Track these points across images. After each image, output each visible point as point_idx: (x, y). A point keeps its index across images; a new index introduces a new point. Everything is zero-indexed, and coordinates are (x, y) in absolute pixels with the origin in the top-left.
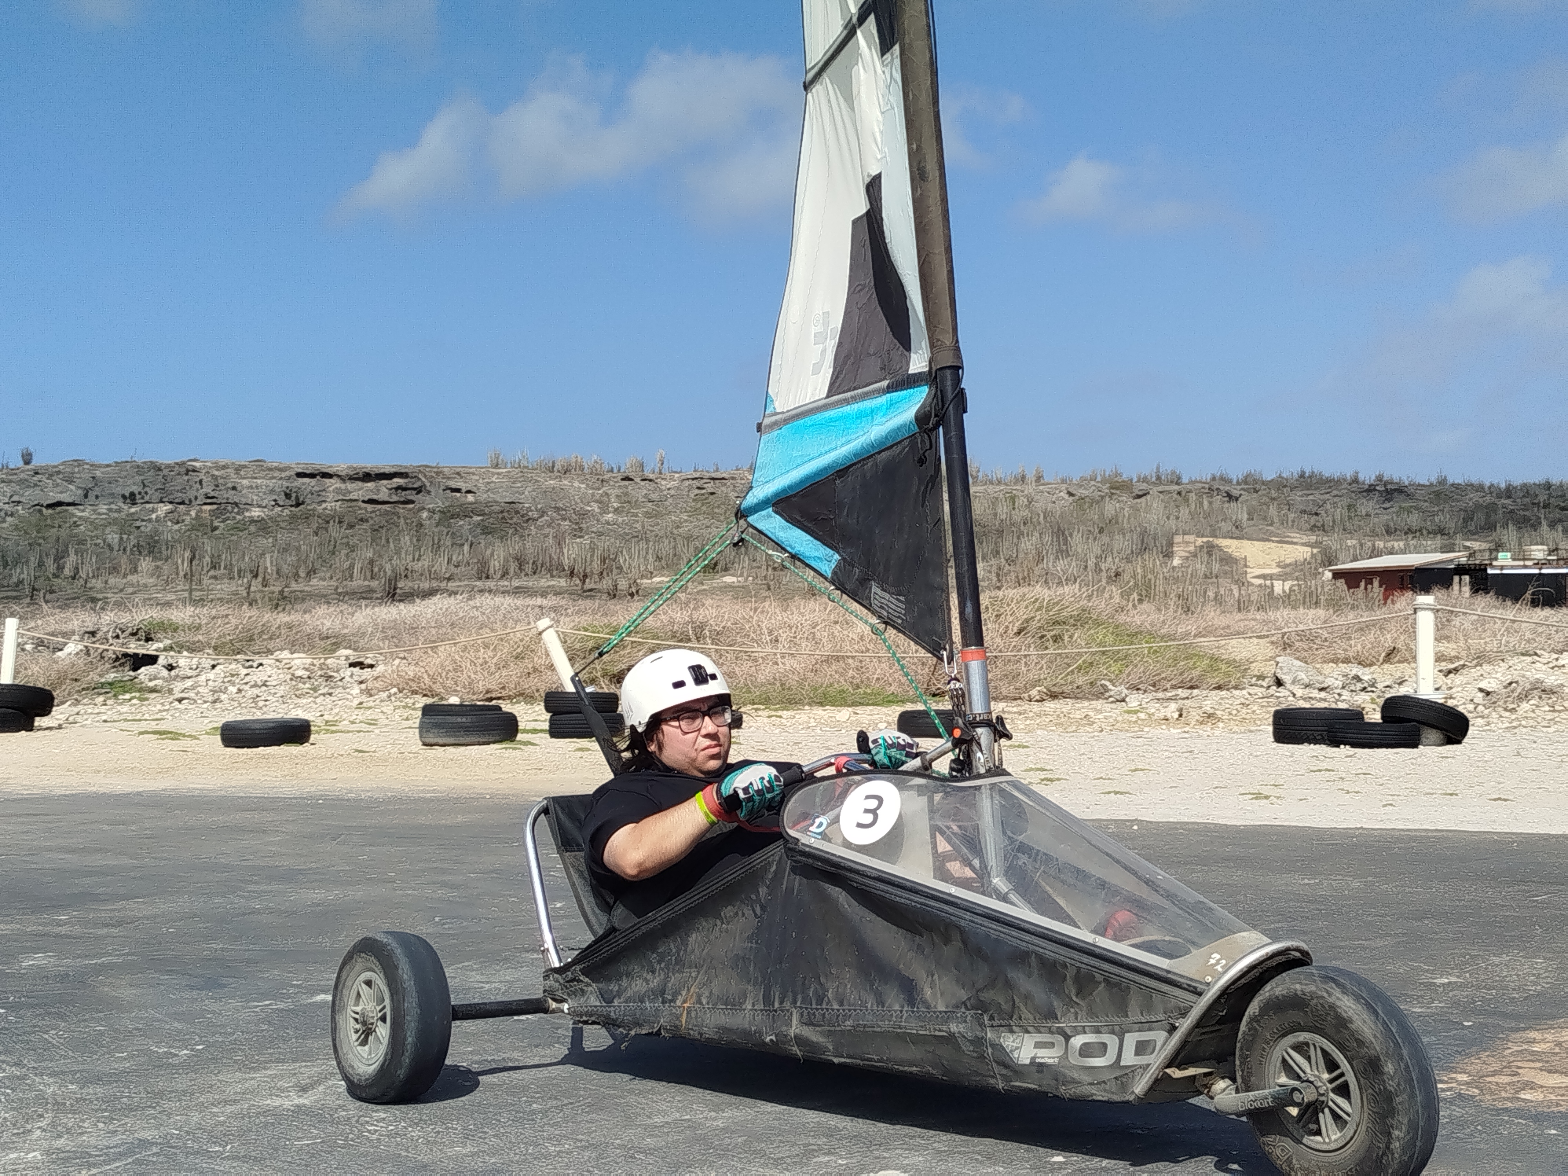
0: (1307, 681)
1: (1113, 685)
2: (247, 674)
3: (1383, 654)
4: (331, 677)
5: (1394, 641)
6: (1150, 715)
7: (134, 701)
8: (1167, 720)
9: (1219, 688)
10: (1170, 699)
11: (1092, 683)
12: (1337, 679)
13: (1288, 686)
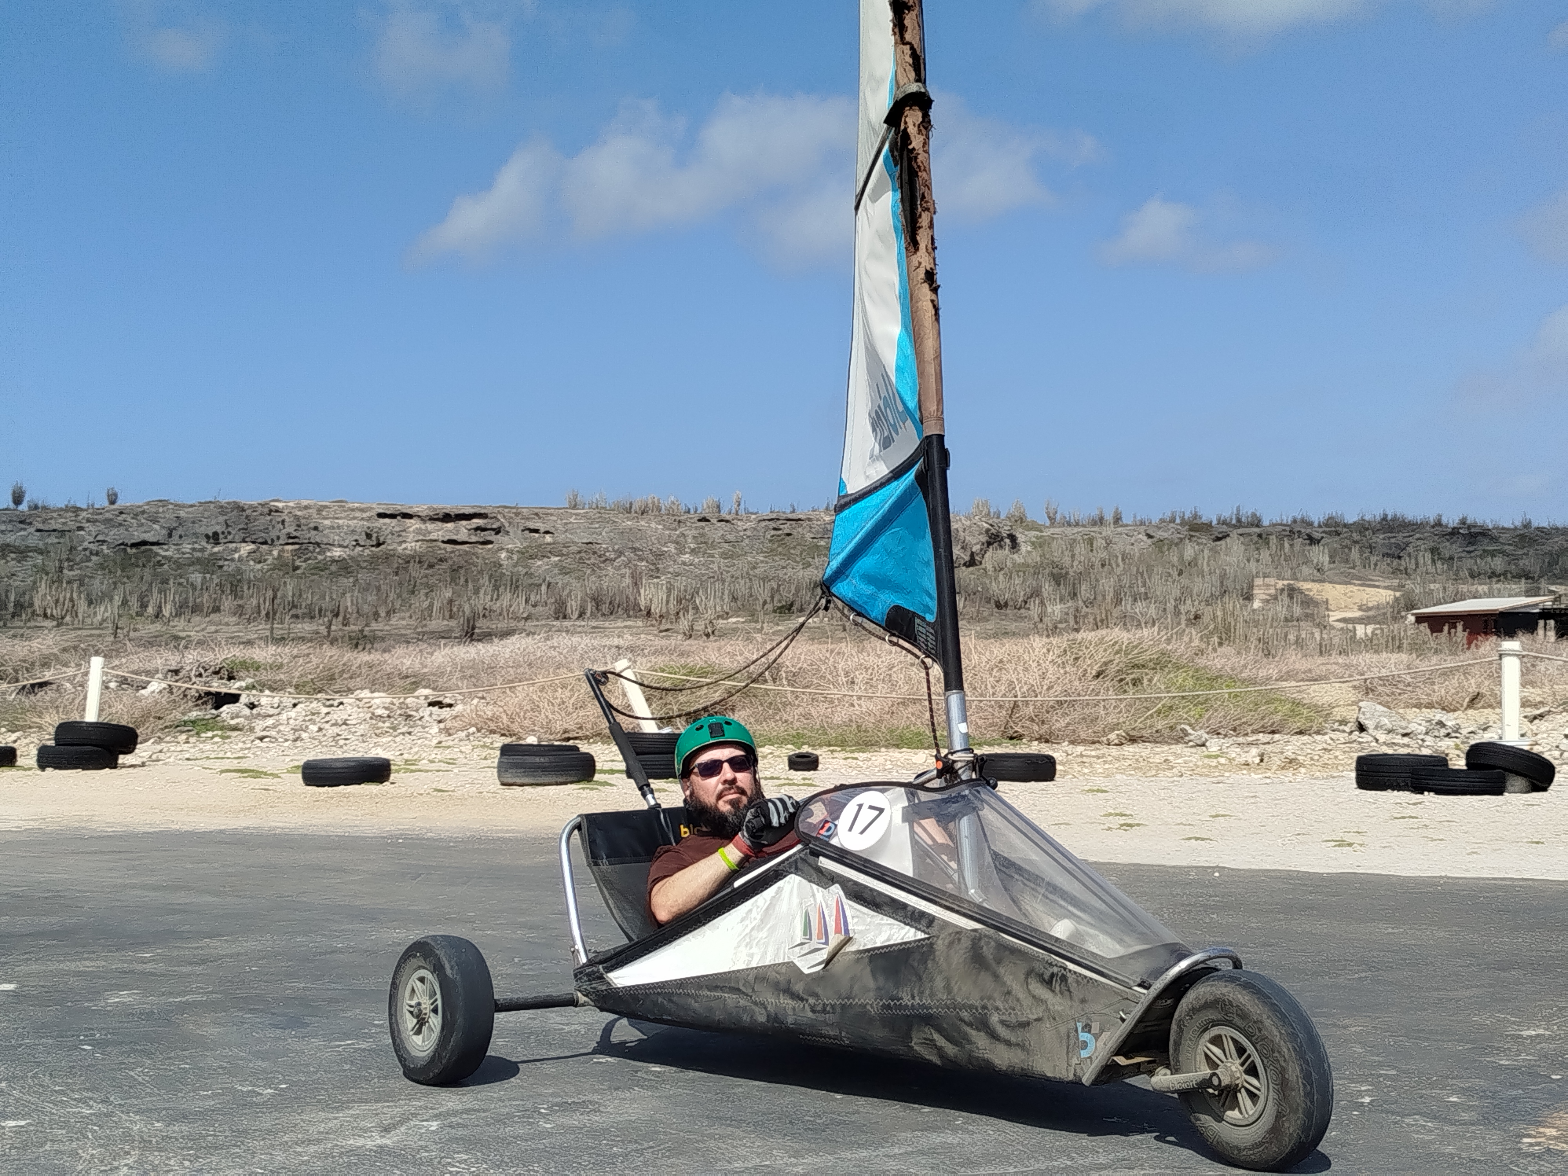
0: (1389, 726)
1: (1193, 729)
2: (328, 713)
3: (1467, 700)
4: (410, 716)
6: (1231, 760)
7: (217, 739)
8: (1248, 765)
9: (1301, 733)
10: (1250, 744)
11: (1171, 727)
12: (1420, 725)
13: (1370, 731)
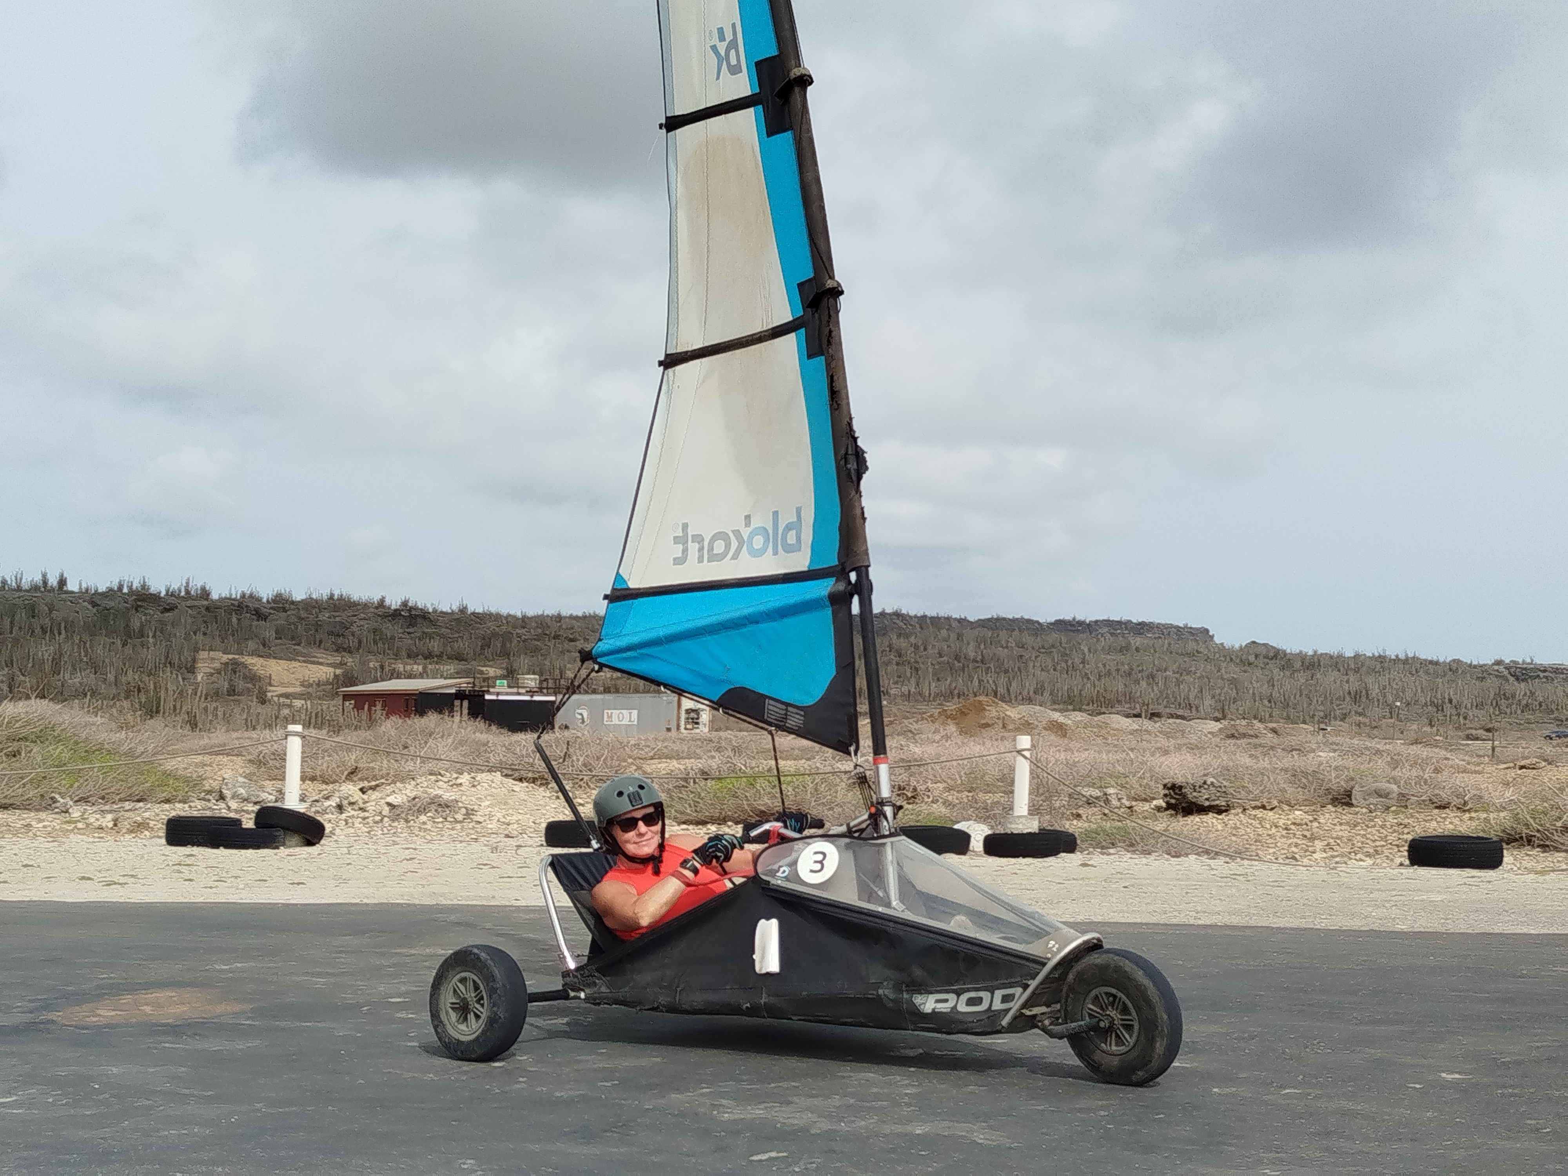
0: (245, 795)
1: (62, 797)
3: (346, 773)
5: (356, 761)
6: (88, 825)
8: (102, 829)
10: (110, 812)
11: (42, 796)
